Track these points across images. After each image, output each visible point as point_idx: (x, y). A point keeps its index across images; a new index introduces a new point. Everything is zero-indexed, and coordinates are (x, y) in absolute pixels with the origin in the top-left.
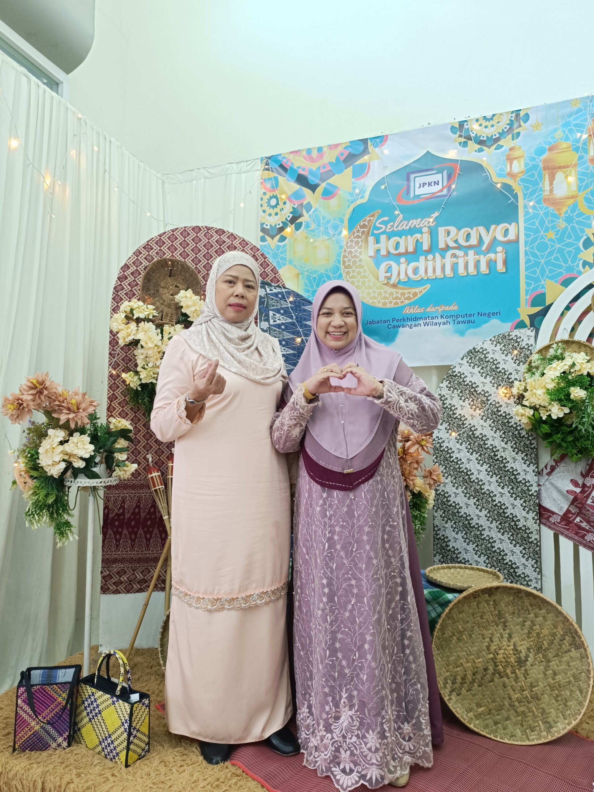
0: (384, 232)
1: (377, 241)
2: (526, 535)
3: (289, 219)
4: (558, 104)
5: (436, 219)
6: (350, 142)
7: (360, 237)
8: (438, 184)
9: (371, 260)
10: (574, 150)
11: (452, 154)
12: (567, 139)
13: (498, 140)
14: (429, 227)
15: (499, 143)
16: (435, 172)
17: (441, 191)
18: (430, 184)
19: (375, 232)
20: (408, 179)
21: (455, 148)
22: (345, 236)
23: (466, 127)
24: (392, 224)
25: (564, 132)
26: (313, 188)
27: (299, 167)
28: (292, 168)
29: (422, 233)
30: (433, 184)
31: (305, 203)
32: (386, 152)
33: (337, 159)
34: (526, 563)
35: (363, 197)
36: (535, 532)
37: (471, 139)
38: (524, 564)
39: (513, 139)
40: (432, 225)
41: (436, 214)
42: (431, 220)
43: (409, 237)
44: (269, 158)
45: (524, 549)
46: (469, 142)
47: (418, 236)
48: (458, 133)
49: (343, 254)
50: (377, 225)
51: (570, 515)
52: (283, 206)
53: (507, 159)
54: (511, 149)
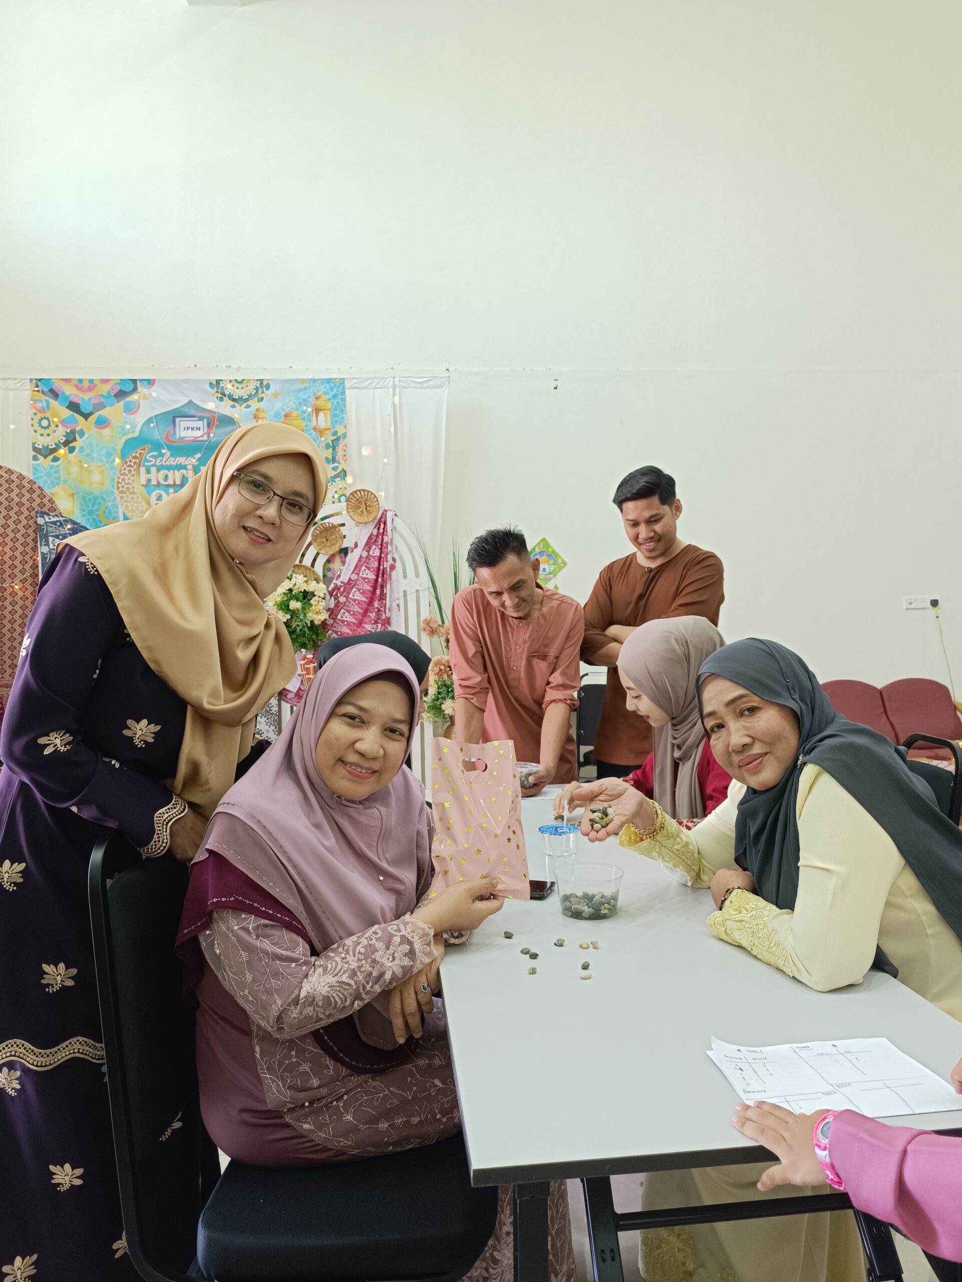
0: (154, 465)
1: (148, 472)
2: (268, 709)
3: (62, 442)
4: (291, 380)
5: (198, 459)
6: (121, 380)
7: (133, 467)
8: (199, 430)
9: (143, 489)
10: (302, 419)
11: (211, 406)
12: (297, 409)
13: (247, 400)
14: (193, 465)
15: (248, 403)
16: (197, 419)
17: (202, 436)
18: (193, 429)
19: (146, 464)
20: (174, 422)
21: (214, 401)
22: (119, 464)
23: (221, 385)
24: (161, 458)
25: (295, 403)
26: (86, 416)
27: (71, 395)
28: (64, 393)
29: (187, 469)
30: (195, 429)
31: (77, 429)
32: (154, 394)
33: (108, 393)
34: (269, 729)
35: (133, 432)
36: (275, 706)
37: (225, 396)
38: (267, 730)
39: (259, 402)
40: (196, 464)
41: (198, 456)
42: (194, 461)
43: (176, 471)
44: (40, 380)
45: (268, 719)
46: (224, 397)
47: (184, 471)
48: (215, 390)
49: (116, 480)
50: (148, 457)
51: (301, 692)
52: (56, 429)
53: (255, 418)
54: (257, 410)
